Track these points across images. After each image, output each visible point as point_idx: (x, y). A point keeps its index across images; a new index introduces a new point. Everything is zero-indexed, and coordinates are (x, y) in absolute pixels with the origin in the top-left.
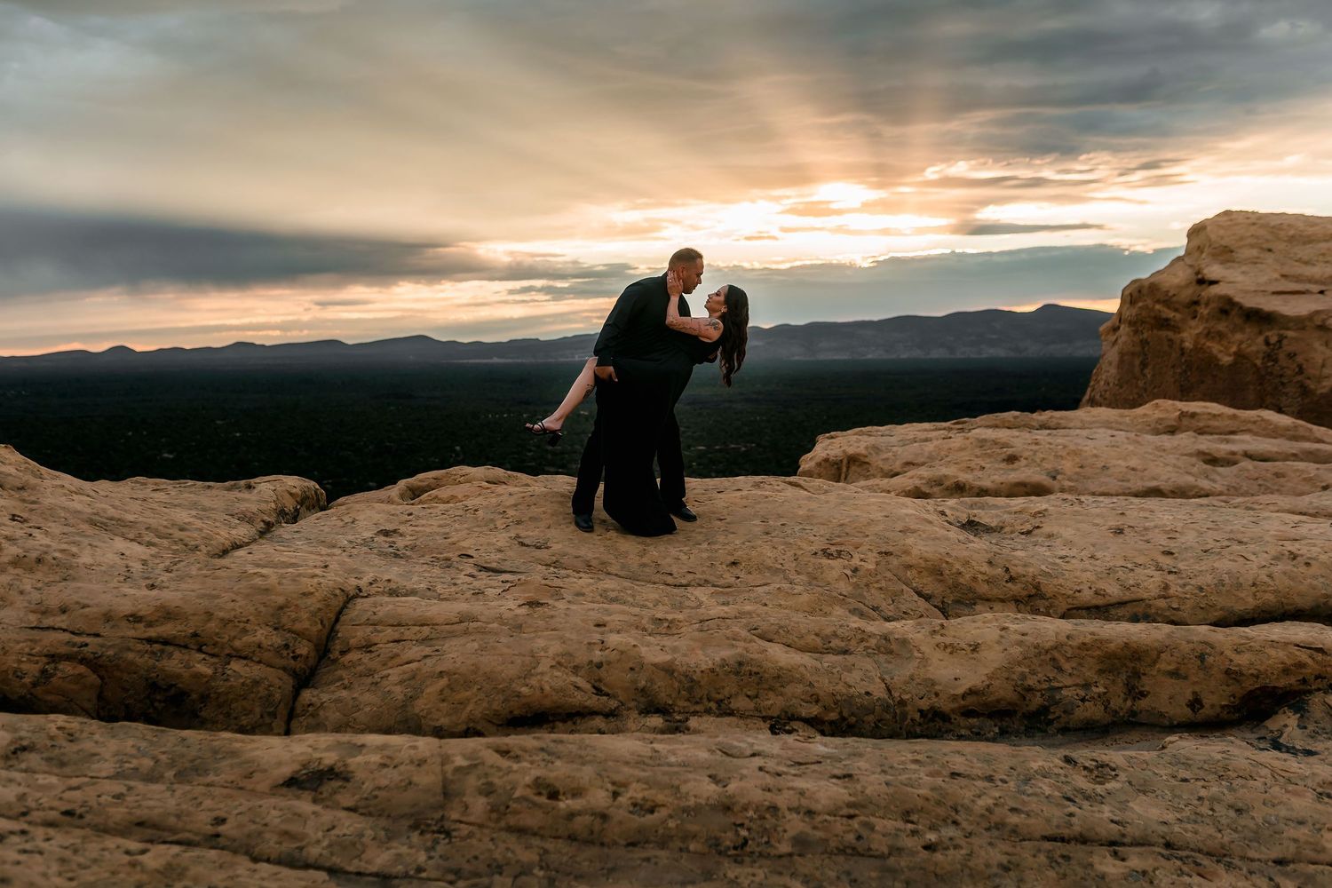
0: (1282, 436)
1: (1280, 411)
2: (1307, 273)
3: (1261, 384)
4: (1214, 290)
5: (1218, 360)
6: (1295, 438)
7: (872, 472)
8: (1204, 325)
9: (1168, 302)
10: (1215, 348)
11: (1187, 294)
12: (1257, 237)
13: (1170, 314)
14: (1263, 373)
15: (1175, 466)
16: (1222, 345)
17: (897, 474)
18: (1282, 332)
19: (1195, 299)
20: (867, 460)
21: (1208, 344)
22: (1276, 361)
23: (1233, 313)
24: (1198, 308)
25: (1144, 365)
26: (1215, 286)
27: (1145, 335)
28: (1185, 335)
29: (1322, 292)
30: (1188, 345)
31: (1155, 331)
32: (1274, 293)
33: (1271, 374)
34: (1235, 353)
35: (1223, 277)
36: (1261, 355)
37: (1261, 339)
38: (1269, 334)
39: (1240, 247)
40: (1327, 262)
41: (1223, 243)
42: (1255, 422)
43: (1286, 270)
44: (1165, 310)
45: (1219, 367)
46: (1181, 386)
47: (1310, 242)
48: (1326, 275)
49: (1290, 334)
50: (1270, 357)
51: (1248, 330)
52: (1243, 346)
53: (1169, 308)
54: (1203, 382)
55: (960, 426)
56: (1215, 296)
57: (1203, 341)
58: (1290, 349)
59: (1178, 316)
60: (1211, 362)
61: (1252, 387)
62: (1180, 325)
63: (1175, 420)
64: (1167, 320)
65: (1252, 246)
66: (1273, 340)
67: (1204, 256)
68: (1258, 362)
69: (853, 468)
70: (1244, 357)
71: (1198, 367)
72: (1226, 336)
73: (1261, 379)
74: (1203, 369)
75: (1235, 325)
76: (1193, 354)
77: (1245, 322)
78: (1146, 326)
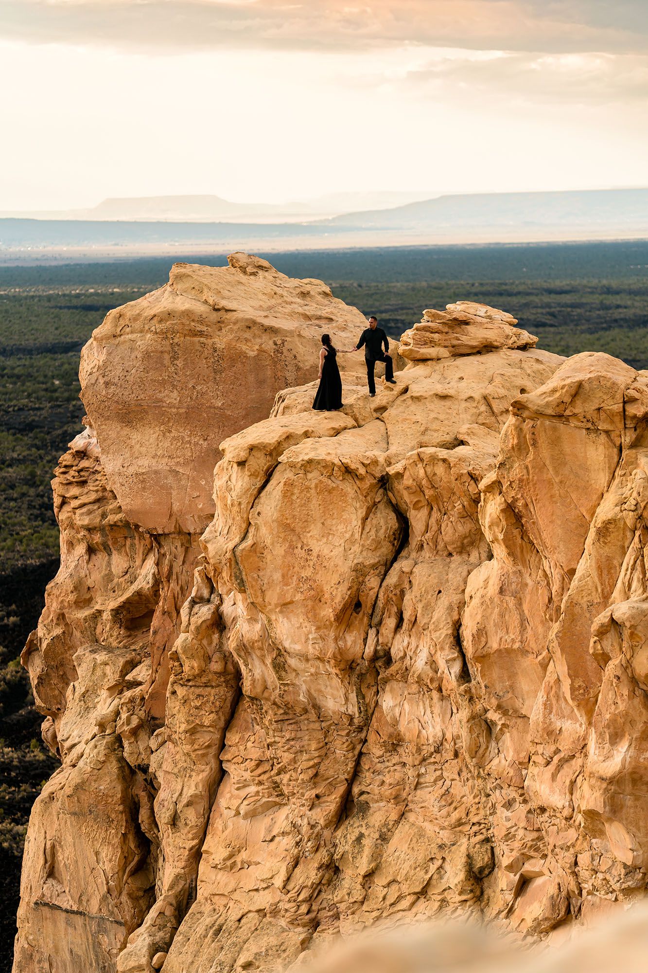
3: (274, 366)
4: (236, 315)
8: (233, 335)
9: (201, 322)
11: (215, 316)
13: (200, 328)
14: (275, 359)
18: (283, 338)
22: (282, 353)
24: (223, 325)
25: (174, 358)
26: (234, 313)
27: (176, 340)
31: (188, 338)
33: (281, 360)
36: (273, 350)
37: (271, 342)
38: (276, 339)
44: (199, 325)
46: (214, 369)
50: (278, 351)
52: (262, 346)
53: (202, 324)
54: (234, 366)
56: (242, 319)
58: (289, 347)
60: (242, 355)
61: (269, 367)
62: (211, 335)
64: (201, 331)
66: (279, 342)
68: (272, 354)
70: (264, 351)
71: (230, 358)
72: (250, 341)
73: (275, 363)
74: (234, 360)
75: (255, 334)
76: (225, 351)
77: (262, 333)
78: (178, 335)
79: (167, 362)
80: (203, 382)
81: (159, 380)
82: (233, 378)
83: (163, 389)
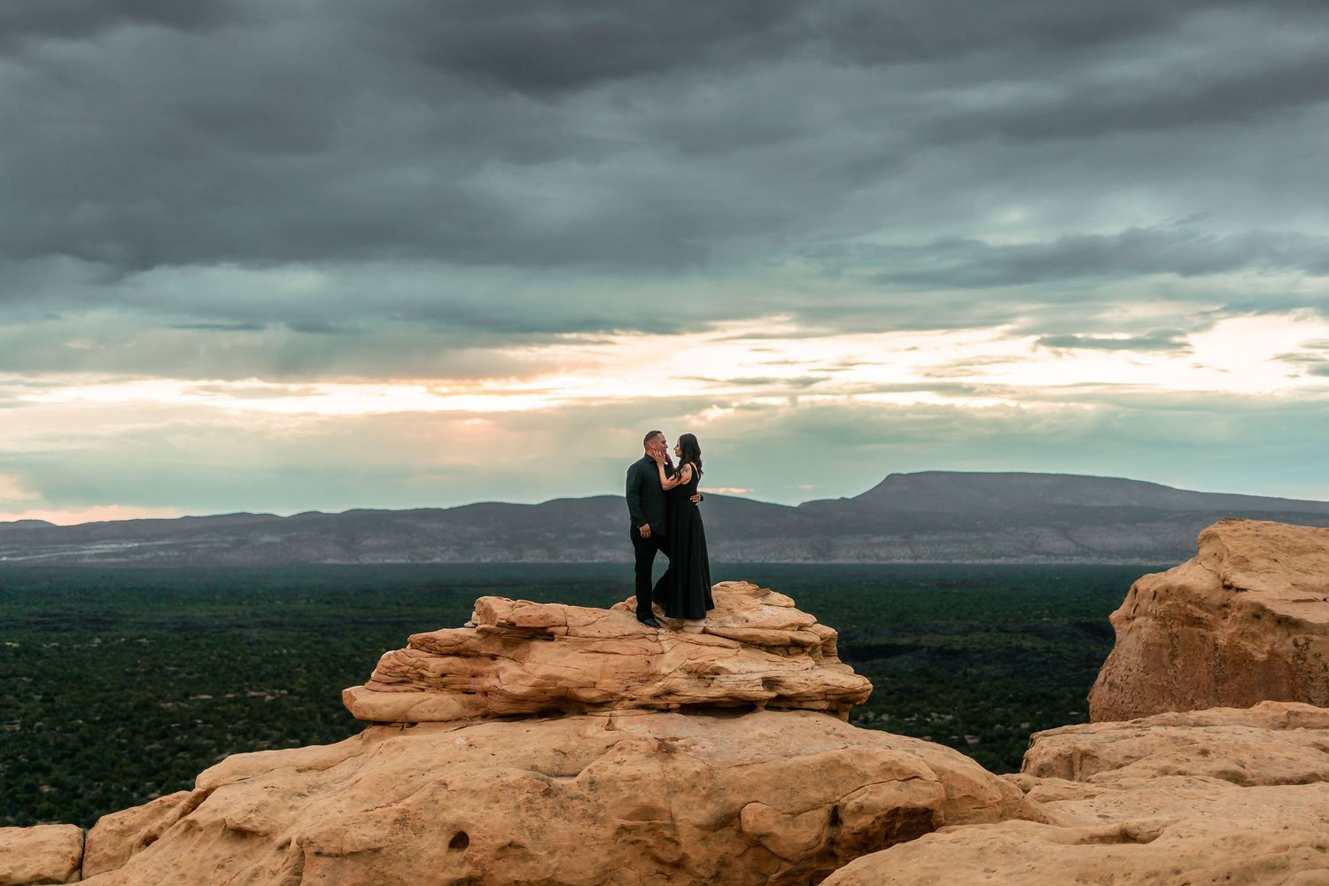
1: (1310, 702)
2: (1309, 583)
3: (1293, 679)
4: (1244, 597)
5: (1253, 657)
7: (1102, 763)
8: (1237, 627)
9: (1200, 603)
10: (1249, 646)
11: (1219, 597)
12: (1264, 549)
13: (1198, 613)
14: (1294, 669)
15: (1311, 755)
16: (1256, 644)
17: (1120, 766)
18: (1307, 636)
19: (1225, 602)
20: (1095, 754)
21: (1243, 642)
22: (1305, 659)
23: (1265, 618)
24: (1229, 611)
25: (1173, 656)
26: (1245, 593)
27: (1175, 630)
28: (1217, 633)
29: (1325, 600)
30: (1222, 641)
31: (1186, 627)
32: (1294, 601)
33: (1302, 670)
34: (1269, 652)
35: (1251, 586)
36: (1291, 654)
37: (1290, 641)
38: (1297, 637)
39: (1253, 557)
40: (1320, 572)
41: (1240, 552)
43: (1294, 581)
44: (1197, 609)
45: (1255, 663)
46: (1216, 677)
47: (1303, 553)
48: (1323, 584)
49: (1315, 638)
50: (1299, 656)
51: (1279, 633)
52: (1276, 646)
53: (1200, 608)
54: (1238, 674)
55: (1138, 725)
56: (1248, 602)
57: (1237, 640)
58: (1317, 650)
59: (1210, 615)
60: (1247, 658)
61: (1284, 680)
62: (1213, 625)
63: (1285, 718)
64: (1199, 618)
65: (1262, 556)
66: (1301, 642)
67: (1225, 563)
68: (1290, 660)
69: (1085, 761)
70: (1277, 655)
71: (1233, 662)
72: (1259, 637)
73: (1293, 675)
74: (1238, 664)
75: (1266, 628)
76: (1227, 650)
77: (1276, 626)
78: (1176, 622)
79: (1165, 660)
80: (1202, 694)
81: (1158, 686)
82: (1236, 692)
83: (1161, 701)
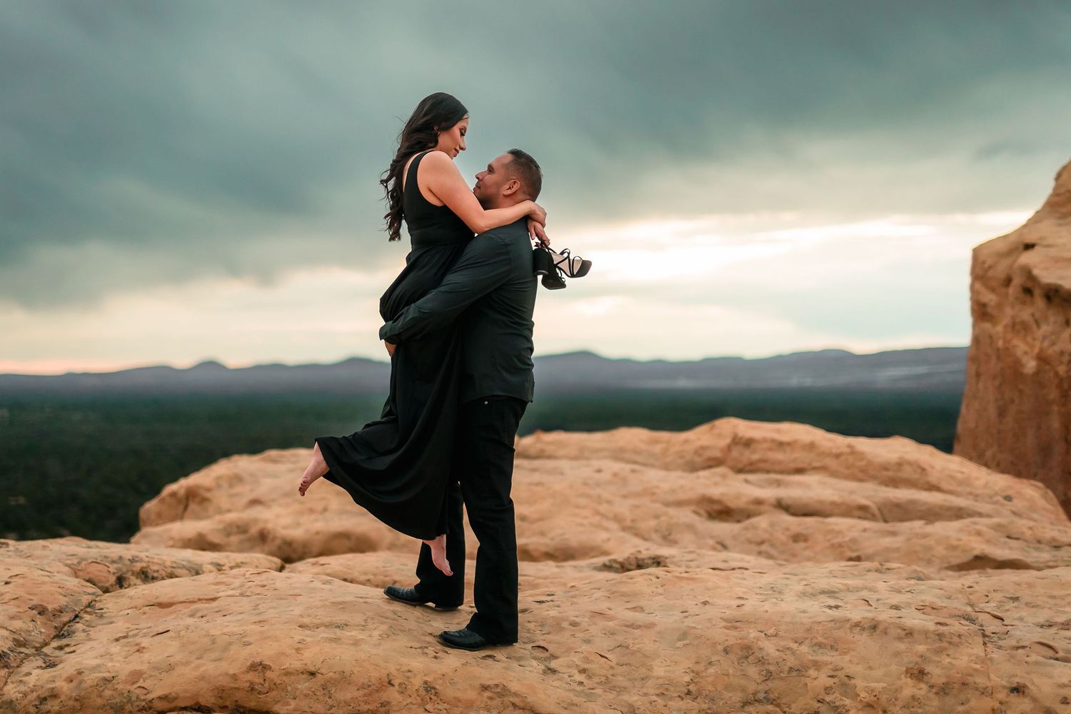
0: (874, 478)
5: (1022, 366)
6: (894, 482)
7: (210, 512)
10: (1020, 347)
14: (1067, 385)
16: (1026, 343)
19: (1010, 272)
20: (208, 495)
21: (1014, 341)
23: (1035, 292)
28: (998, 328)
30: (1001, 343)
34: (1038, 356)
42: (838, 456)
45: (1023, 377)
46: (999, 408)
57: (1010, 337)
59: (995, 300)
63: (722, 450)
69: (192, 506)
70: (1046, 362)
71: (1008, 378)
72: (1030, 329)
74: (1012, 381)
75: (1040, 312)
76: (1003, 358)
